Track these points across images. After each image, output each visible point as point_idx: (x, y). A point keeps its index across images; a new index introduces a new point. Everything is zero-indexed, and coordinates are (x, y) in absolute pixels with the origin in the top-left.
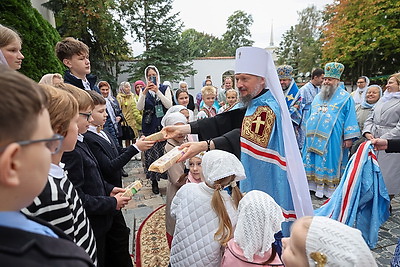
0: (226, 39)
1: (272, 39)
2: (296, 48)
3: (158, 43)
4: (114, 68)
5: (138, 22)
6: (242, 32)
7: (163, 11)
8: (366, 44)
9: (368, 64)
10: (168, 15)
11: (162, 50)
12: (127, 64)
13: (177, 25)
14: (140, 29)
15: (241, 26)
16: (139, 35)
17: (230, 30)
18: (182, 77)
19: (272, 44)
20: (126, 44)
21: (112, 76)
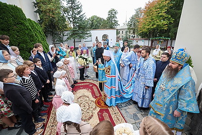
0: (108, 20)
2: (134, 24)
3: (78, 24)
4: (62, 34)
5: (70, 16)
6: (114, 17)
7: (79, 12)
8: (153, 26)
9: (154, 32)
10: (81, 14)
11: (80, 27)
12: (67, 32)
13: (85, 18)
14: (71, 19)
15: (113, 14)
16: (71, 21)
17: (109, 16)
18: (86, 37)
19: (126, 21)
20: (66, 25)
21: (61, 37)
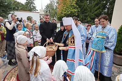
0: (26, 5)
1: (42, 7)
2: (49, 11)
6: (32, 3)
8: (68, 12)
15: (31, 1)
17: (27, 1)
19: (42, 8)
